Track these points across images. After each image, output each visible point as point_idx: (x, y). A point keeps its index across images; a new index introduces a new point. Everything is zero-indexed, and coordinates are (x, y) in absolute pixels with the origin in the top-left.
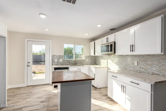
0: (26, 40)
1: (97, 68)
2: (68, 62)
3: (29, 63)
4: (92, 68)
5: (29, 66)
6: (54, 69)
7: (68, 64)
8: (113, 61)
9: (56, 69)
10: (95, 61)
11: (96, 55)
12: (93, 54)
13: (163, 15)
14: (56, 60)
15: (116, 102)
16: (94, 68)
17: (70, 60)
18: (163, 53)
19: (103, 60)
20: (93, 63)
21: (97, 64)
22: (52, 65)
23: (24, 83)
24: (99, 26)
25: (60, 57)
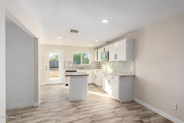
0: (45, 50)
1: (97, 71)
2: (77, 66)
3: (47, 67)
4: (94, 71)
5: (47, 69)
6: (65, 72)
7: (77, 68)
8: (109, 66)
9: (67, 71)
10: (99, 66)
11: (98, 61)
12: (96, 61)
13: (127, 39)
14: (67, 65)
15: (106, 92)
16: (96, 71)
17: (78, 65)
18: (127, 60)
19: (104, 65)
20: (98, 68)
21: (100, 69)
22: (64, 69)
23: (44, 82)
24: (97, 41)
25: (70, 63)
